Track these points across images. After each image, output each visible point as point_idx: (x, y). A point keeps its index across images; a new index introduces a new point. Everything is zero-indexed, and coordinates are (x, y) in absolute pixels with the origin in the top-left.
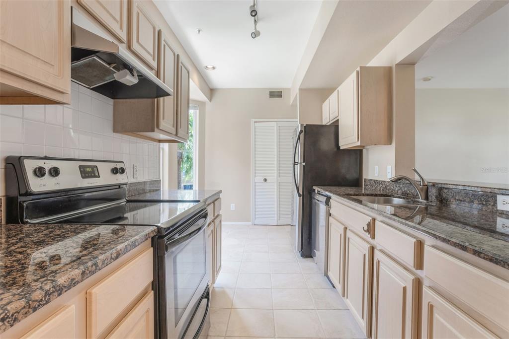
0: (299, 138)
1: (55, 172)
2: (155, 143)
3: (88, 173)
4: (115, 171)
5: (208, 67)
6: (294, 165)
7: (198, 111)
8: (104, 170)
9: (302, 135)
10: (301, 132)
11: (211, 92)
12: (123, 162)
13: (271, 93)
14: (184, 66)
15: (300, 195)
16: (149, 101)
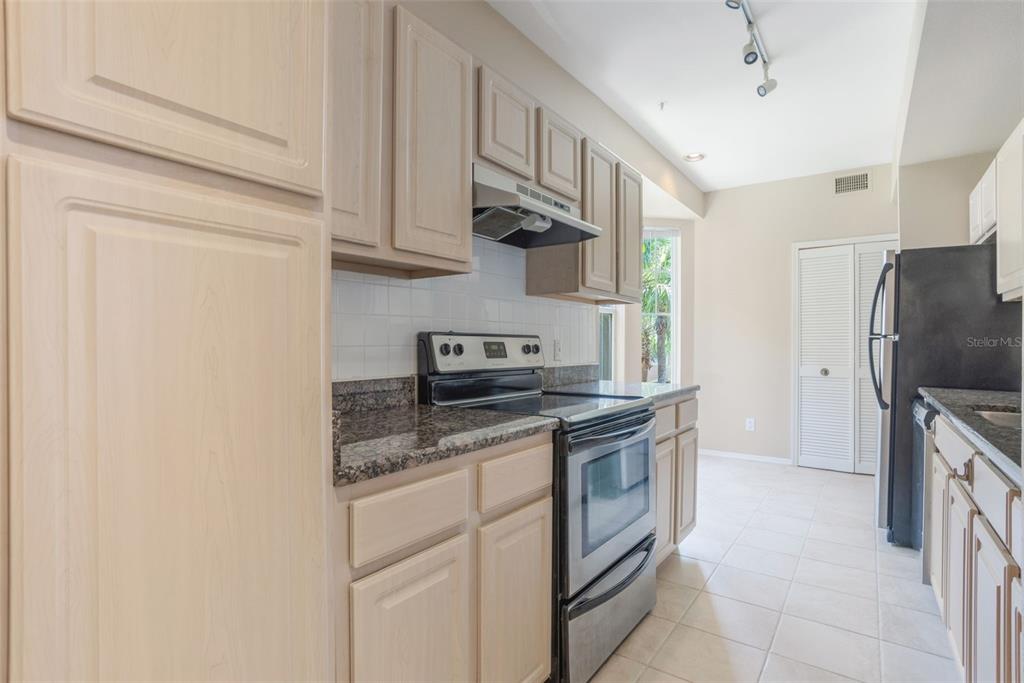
0: (882, 281)
1: (459, 350)
2: (590, 306)
3: (494, 351)
4: (527, 349)
5: (692, 156)
6: (871, 340)
7: (679, 239)
8: (513, 347)
9: (891, 275)
10: (888, 267)
11: (704, 198)
12: (538, 337)
13: (838, 182)
14: (631, 178)
15: (884, 406)
16: (571, 245)
